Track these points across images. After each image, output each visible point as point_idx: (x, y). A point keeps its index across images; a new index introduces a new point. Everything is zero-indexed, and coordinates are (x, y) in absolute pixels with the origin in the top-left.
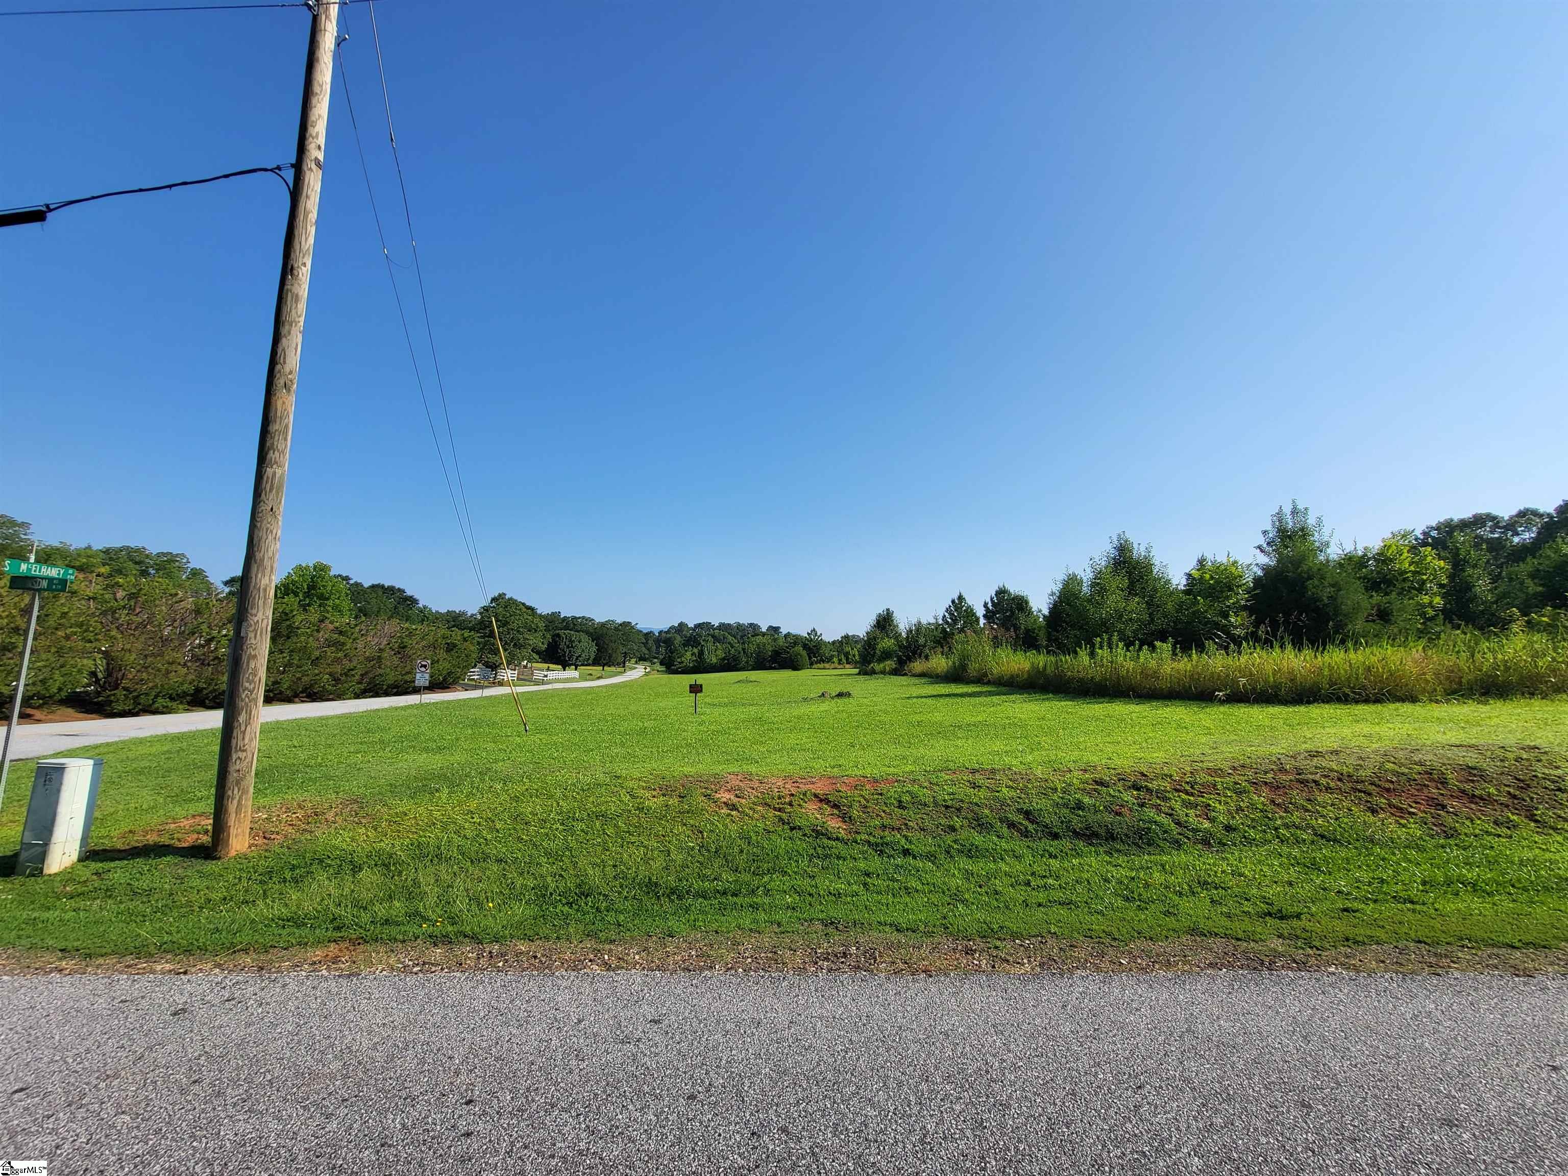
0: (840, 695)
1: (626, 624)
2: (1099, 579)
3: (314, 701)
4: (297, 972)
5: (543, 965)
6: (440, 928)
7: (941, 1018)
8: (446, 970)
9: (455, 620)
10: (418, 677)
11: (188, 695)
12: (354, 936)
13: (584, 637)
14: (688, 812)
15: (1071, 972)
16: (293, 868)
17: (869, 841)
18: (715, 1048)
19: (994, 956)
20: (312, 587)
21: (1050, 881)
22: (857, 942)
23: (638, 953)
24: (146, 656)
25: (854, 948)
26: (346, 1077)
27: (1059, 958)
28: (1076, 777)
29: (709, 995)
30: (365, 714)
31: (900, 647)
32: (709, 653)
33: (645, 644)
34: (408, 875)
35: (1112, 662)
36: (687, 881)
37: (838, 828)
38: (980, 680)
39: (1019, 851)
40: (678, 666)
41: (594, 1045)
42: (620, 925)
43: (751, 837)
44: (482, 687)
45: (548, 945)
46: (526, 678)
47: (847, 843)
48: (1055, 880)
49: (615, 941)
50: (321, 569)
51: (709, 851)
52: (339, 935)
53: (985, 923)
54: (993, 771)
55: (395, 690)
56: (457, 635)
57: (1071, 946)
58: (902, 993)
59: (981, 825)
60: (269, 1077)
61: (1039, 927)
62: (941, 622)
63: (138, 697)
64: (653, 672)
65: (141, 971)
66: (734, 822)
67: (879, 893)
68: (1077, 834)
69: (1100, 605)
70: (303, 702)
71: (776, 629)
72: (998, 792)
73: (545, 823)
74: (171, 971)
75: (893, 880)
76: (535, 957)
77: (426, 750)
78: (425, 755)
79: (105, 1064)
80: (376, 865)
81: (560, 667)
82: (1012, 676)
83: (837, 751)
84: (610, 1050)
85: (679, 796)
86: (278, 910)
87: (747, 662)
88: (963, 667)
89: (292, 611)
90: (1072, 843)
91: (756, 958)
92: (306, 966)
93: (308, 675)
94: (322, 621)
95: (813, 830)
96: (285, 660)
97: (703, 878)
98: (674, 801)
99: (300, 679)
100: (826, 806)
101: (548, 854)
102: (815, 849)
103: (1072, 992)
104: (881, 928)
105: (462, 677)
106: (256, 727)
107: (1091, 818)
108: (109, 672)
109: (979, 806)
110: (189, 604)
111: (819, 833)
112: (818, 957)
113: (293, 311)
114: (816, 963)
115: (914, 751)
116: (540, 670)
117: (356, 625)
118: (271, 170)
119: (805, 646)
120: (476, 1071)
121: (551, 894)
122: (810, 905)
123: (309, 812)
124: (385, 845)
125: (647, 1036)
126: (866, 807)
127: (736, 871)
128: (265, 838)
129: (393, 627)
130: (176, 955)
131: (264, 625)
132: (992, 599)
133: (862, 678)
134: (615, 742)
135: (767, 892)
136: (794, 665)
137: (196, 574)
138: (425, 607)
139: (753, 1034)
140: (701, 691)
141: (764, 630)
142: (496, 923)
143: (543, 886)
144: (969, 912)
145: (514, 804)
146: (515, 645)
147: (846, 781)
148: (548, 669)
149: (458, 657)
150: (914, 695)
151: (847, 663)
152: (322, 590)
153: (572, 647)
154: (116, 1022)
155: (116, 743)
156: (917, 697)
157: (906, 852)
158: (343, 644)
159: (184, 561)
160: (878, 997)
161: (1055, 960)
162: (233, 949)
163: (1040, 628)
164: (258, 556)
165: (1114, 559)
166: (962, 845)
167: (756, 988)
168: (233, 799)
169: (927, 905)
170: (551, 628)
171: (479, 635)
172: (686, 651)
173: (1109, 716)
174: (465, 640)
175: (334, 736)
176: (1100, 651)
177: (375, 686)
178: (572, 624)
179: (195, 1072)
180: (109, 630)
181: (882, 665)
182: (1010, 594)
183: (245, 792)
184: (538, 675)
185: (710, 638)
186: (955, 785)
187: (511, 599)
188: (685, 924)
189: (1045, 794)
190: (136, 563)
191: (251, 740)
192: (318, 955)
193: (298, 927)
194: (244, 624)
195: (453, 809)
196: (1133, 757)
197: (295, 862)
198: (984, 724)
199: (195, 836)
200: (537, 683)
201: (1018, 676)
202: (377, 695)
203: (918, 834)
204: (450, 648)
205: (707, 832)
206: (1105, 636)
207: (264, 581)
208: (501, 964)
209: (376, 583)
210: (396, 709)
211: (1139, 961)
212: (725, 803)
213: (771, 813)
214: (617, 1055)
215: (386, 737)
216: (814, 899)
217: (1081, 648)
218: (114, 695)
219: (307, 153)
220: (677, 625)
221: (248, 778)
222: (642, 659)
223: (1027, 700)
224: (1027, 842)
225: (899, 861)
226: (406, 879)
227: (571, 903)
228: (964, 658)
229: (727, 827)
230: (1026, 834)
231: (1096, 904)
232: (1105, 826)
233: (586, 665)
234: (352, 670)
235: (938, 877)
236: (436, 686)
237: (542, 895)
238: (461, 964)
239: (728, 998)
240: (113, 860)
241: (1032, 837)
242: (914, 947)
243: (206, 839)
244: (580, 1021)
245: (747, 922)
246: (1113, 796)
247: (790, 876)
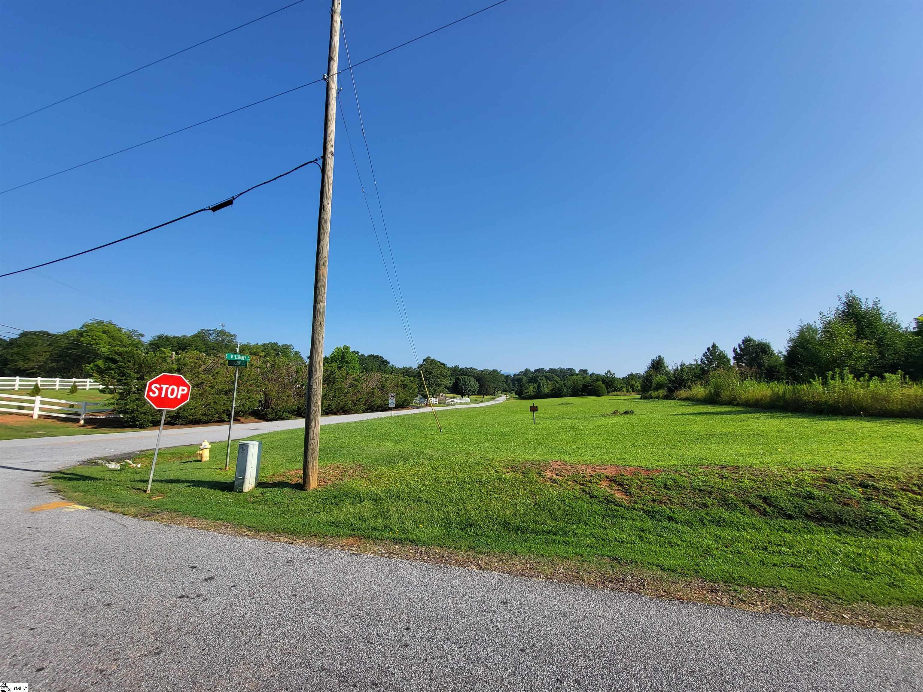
0: (626, 413)
1: (494, 371)
2: (829, 328)
3: (346, 414)
4: (335, 549)
5: (447, 562)
6: (397, 535)
7: (688, 632)
8: (400, 558)
9: (407, 372)
10: (390, 403)
11: (295, 411)
12: (360, 535)
13: (472, 380)
14: (527, 483)
15: (797, 616)
16: (335, 498)
17: (643, 509)
18: (537, 624)
19: (733, 596)
20: (343, 358)
21: (784, 549)
22: (632, 574)
23: (497, 562)
24: (279, 393)
25: (630, 577)
26: (353, 605)
27: (787, 605)
28: (807, 476)
29: (535, 592)
30: (367, 421)
31: (669, 381)
32: (543, 387)
33: (506, 382)
34: (385, 505)
35: (843, 390)
36: (526, 523)
37: (622, 499)
38: (731, 402)
39: (758, 525)
40: (525, 395)
41: (470, 610)
42: (488, 545)
43: (565, 500)
44: (421, 407)
45: (450, 551)
46: (443, 402)
47: (628, 509)
48: (788, 548)
49: (485, 553)
50: (346, 348)
51: (540, 506)
52: (354, 533)
53: (728, 572)
54: (738, 468)
55: (380, 409)
56: (407, 380)
57: (799, 598)
58: (661, 611)
59: (727, 504)
60: (322, 599)
61: (772, 580)
62: (700, 363)
63: (277, 412)
64: (511, 398)
65: (276, 540)
66: (555, 490)
67: (650, 543)
68: (808, 517)
69: (831, 347)
70: (341, 414)
71: (585, 371)
72: (741, 482)
73: (450, 483)
74: (287, 542)
75: (661, 536)
76: (443, 557)
77: (393, 441)
78: (393, 444)
79: (262, 581)
80: (370, 499)
81: (460, 396)
82: (757, 400)
83: (623, 449)
84: (479, 615)
85: (523, 473)
86: (329, 518)
87: (567, 392)
88: (718, 394)
89: (335, 370)
90: (804, 523)
91: (566, 574)
92: (339, 547)
93: (342, 401)
94: (347, 375)
95: (605, 499)
96: (333, 394)
97: (536, 522)
98: (519, 476)
99: (339, 403)
100: (614, 484)
101: (451, 500)
102: (606, 511)
103: (796, 632)
104: (649, 566)
105: (411, 402)
106: (318, 428)
107: (821, 506)
108: (266, 401)
109: (726, 491)
110: (294, 368)
111: (609, 501)
112: (605, 580)
113: (325, 227)
114: (604, 583)
115: (677, 451)
116: (450, 398)
117: (362, 376)
118: (313, 162)
119: (604, 382)
120: (412, 613)
121: (453, 523)
122: (603, 546)
123: (342, 470)
124: (374, 489)
125: (499, 610)
126: (641, 487)
127: (556, 520)
128: (324, 482)
129: (377, 376)
130: (289, 535)
131: (320, 380)
132: (739, 346)
133: (642, 401)
134: (488, 440)
135: (575, 535)
136: (596, 393)
137: (297, 353)
138: (393, 365)
139: (561, 620)
140: (537, 410)
141: (577, 372)
142: (424, 536)
143: (449, 518)
144: (716, 563)
145: (434, 472)
146: (436, 385)
147: (627, 469)
148: (454, 397)
149: (409, 391)
150: (680, 413)
151: (633, 392)
152: (347, 359)
153: (466, 385)
154: (266, 562)
155: (268, 433)
156: (682, 415)
157: (670, 519)
158: (357, 386)
159: (292, 348)
160: (644, 611)
161: (783, 606)
162: (311, 535)
163: (781, 365)
164: (316, 346)
165: (843, 312)
166: (712, 517)
167: (564, 593)
168: (310, 463)
169: (685, 555)
170: (454, 374)
171: (418, 379)
172: (530, 386)
173: (841, 430)
174: (412, 382)
175: (353, 432)
176: (832, 382)
177: (372, 406)
178: (465, 372)
179: (294, 590)
180: (265, 382)
181: (656, 393)
182: (754, 341)
183: (315, 459)
184: (449, 401)
185: (544, 378)
186: (707, 476)
187: (433, 360)
188: (524, 549)
189: (780, 486)
190: (274, 350)
191: (316, 434)
192: (344, 542)
193: (337, 527)
194: (312, 379)
195: (405, 473)
196: (861, 463)
197: (336, 495)
198: (734, 434)
199: (297, 479)
200: (449, 405)
201: (761, 400)
202: (373, 411)
203: (679, 507)
204: (405, 386)
205: (538, 495)
206: (837, 370)
207: (319, 358)
208: (426, 558)
209: (370, 354)
210: (380, 419)
211: (861, 618)
212: (549, 478)
213: (578, 487)
214: (483, 618)
215: (375, 434)
216: (605, 542)
217: (814, 379)
218: (268, 411)
219: (327, 150)
220: (524, 371)
221: (316, 453)
222: (504, 391)
223: (769, 417)
224: (764, 519)
225: (665, 524)
226: (384, 508)
227: (463, 529)
228: (718, 387)
229: (550, 493)
230: (764, 513)
231: (825, 570)
232: (834, 512)
233: (474, 395)
234: (361, 399)
235: (694, 538)
236: (399, 406)
237: (448, 522)
238: (407, 555)
239: (547, 596)
240: (267, 487)
241: (769, 516)
242: (672, 582)
243: (301, 481)
244: (464, 596)
245: (561, 552)
246: (841, 491)
247: (590, 526)
